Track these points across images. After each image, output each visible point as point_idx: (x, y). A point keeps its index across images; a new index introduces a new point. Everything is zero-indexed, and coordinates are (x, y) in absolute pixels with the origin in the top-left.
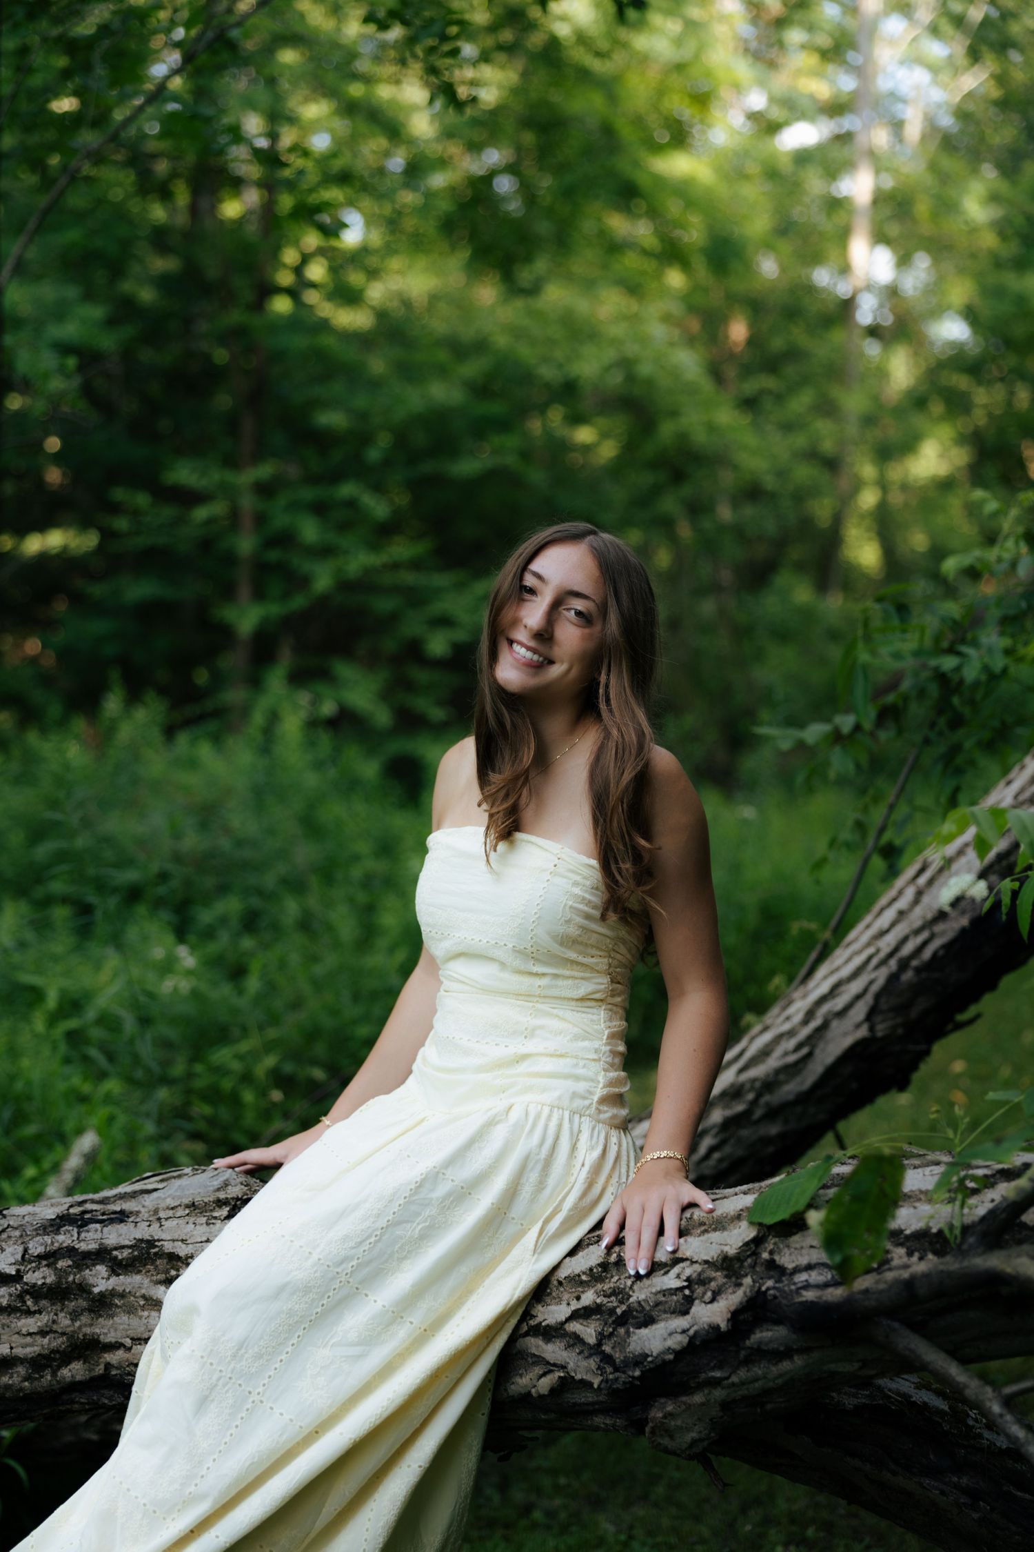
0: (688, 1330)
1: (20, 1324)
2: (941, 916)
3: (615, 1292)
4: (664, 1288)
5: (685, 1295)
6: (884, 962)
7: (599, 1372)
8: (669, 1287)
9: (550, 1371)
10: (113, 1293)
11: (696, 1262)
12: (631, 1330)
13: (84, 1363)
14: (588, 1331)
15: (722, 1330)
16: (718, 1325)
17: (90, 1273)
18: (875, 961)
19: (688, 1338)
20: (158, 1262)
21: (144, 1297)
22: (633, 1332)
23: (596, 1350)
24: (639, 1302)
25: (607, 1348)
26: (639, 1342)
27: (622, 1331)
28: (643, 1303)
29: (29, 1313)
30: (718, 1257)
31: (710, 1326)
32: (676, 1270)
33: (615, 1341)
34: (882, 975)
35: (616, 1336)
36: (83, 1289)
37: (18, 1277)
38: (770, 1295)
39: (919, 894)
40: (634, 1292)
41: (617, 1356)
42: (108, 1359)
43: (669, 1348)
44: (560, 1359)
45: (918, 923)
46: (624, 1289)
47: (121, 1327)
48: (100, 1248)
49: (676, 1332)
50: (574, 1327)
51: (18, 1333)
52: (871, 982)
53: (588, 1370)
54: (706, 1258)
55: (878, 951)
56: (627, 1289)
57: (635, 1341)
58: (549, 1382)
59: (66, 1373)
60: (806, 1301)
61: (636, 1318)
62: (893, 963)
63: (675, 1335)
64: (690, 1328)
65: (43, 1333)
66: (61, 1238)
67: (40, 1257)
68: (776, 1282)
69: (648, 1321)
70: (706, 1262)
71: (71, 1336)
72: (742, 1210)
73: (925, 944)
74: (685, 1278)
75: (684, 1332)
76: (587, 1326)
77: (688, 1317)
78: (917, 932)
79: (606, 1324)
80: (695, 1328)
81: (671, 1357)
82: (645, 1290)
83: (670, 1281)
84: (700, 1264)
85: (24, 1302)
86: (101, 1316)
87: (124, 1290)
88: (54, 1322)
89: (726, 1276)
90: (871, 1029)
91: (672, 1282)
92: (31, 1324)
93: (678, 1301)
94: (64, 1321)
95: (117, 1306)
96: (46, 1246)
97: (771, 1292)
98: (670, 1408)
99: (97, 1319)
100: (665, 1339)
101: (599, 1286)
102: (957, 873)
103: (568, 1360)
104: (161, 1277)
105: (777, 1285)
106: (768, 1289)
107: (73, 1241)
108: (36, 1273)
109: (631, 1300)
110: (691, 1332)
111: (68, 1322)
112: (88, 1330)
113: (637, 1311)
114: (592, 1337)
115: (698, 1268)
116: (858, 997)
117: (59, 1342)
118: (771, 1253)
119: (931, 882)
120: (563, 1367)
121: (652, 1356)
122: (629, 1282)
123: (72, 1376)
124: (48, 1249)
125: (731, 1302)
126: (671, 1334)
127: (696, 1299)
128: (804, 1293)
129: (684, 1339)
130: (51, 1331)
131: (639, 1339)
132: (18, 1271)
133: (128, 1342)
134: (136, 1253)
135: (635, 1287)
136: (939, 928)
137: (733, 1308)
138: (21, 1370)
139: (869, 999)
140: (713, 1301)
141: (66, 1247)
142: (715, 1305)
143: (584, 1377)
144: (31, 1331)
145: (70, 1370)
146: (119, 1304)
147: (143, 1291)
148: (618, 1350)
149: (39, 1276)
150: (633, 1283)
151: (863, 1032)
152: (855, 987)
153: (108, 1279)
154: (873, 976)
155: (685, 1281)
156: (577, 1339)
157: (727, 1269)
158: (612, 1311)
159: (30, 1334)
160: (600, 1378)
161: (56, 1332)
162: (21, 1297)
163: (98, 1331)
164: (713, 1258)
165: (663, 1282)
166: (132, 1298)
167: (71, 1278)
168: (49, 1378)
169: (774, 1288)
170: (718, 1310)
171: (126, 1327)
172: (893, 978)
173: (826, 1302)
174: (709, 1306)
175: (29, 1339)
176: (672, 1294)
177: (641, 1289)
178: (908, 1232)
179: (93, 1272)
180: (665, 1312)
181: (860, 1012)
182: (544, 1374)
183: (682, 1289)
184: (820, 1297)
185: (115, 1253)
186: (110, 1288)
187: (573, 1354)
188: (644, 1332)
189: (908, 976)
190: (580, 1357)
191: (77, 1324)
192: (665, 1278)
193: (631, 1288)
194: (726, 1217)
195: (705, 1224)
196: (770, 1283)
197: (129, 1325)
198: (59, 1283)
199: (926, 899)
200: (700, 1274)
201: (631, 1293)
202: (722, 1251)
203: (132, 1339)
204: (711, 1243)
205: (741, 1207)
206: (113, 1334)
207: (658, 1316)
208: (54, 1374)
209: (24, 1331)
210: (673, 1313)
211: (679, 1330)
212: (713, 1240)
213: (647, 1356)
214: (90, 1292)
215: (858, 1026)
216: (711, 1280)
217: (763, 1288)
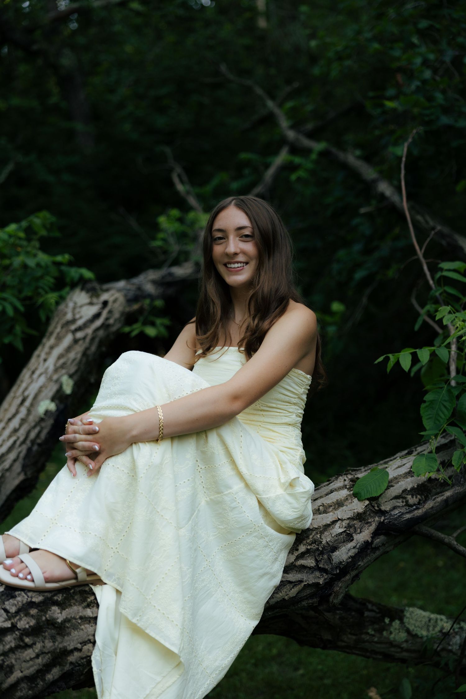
0: (356, 546)
1: (24, 655)
2: (42, 420)
3: (314, 542)
4: (337, 533)
5: (347, 533)
6: (24, 442)
7: (321, 577)
8: (339, 532)
9: (295, 585)
10: (67, 620)
11: (345, 519)
12: (331, 554)
13: (60, 667)
14: (310, 562)
15: (370, 542)
16: (368, 540)
17: (51, 612)
18: (18, 443)
19: (357, 550)
20: (76, 597)
21: (81, 618)
22: (332, 555)
23: (317, 568)
24: (327, 542)
25: (321, 566)
26: (336, 558)
27: (325, 556)
28: (329, 543)
29: (27, 646)
30: (354, 515)
31: (364, 542)
32: (338, 525)
33: (323, 561)
34: (24, 448)
35: (323, 559)
36: (52, 623)
37: (14, 627)
38: (386, 522)
39: (29, 411)
40: (322, 539)
41: (327, 567)
42: (71, 660)
43: (351, 556)
44: (298, 578)
45: (33, 424)
46: (318, 539)
47: (75, 638)
48: (45, 598)
49: (351, 549)
50: (301, 562)
51: (25, 661)
52: (20, 453)
53: (315, 578)
54: (348, 517)
55: (18, 438)
56: (319, 539)
57: (334, 558)
58: (298, 590)
59: (49, 677)
60: (408, 518)
61: (327, 549)
62: (28, 442)
63: (351, 550)
64: (357, 545)
65: (37, 656)
66: (19, 599)
67: (17, 612)
68: (385, 517)
69: (334, 549)
70: (348, 519)
71: (52, 652)
72: (346, 496)
73: (39, 433)
74: (344, 527)
75: (354, 548)
76: (307, 560)
77: (354, 541)
78: (34, 427)
79: (315, 557)
80: (359, 544)
81: (350, 560)
82: (328, 537)
83: (338, 529)
84: (346, 520)
85: (23, 641)
86: (65, 635)
87: (71, 617)
88: (44, 647)
89: (360, 521)
90: (26, 474)
91: (339, 530)
92: (29, 653)
93: (343, 537)
94: (49, 644)
95: (68, 627)
96: (16, 606)
97: (386, 521)
98: (340, 585)
99: (64, 637)
100: (347, 553)
101: (305, 542)
102: (42, 400)
103: (302, 577)
104: (85, 604)
105: (386, 518)
106: (384, 520)
107: (27, 599)
108: (22, 622)
109: (323, 542)
110: (358, 546)
111: (51, 644)
112: (61, 646)
113: (326, 547)
114: (313, 563)
115: (348, 522)
116: (15, 461)
117: (47, 659)
118: (378, 507)
119: (32, 405)
120: (301, 581)
121: (344, 561)
122: (319, 536)
123: (53, 677)
124: (18, 606)
125: (371, 530)
126: (349, 550)
127: (353, 533)
128: (404, 516)
129: (356, 551)
130: (43, 653)
131: (336, 557)
132: (12, 624)
133: (79, 646)
134: (65, 595)
135: (322, 537)
136: (43, 424)
137: (372, 532)
138: (23, 685)
139: (21, 460)
140: (361, 532)
141: (26, 603)
142: (363, 534)
143: (314, 582)
144: (32, 656)
145: (52, 674)
146: (69, 626)
147: (80, 614)
148: (326, 565)
149: (24, 623)
150: (320, 535)
151: (22, 477)
152: (12, 456)
153: (61, 613)
154: (20, 449)
155: (345, 528)
156: (303, 567)
157: (359, 519)
158: (318, 549)
159: (31, 659)
160: (322, 579)
161: (45, 653)
162: (21, 639)
163: (65, 644)
164: (351, 516)
165: (335, 531)
166: (74, 621)
167: (44, 618)
168: (41, 683)
169: (385, 519)
170: (366, 534)
171: (78, 637)
172: (29, 450)
173: (417, 516)
174: (361, 534)
175: (31, 663)
176: (339, 535)
177: (325, 537)
178: (409, 489)
179: (52, 611)
180: (340, 543)
181: (18, 467)
182: (293, 587)
183: (345, 532)
184: (414, 515)
185: (55, 598)
186: (65, 617)
187: (304, 574)
188: (337, 553)
189: (35, 448)
190: (308, 574)
191: (57, 644)
192: (335, 529)
193: (320, 538)
194: (341, 501)
195: (331, 506)
196: (383, 518)
197: (79, 636)
198: (38, 623)
199: (33, 413)
200: (349, 524)
201: (321, 540)
202: (354, 512)
203: (81, 643)
204: (345, 511)
205: (346, 495)
206: (72, 644)
207: (338, 546)
208: (43, 680)
209: (28, 658)
210: (344, 542)
211: (352, 548)
212: (345, 510)
213: (341, 562)
214: (56, 623)
215: (19, 474)
216: (354, 525)
217: (382, 520)
